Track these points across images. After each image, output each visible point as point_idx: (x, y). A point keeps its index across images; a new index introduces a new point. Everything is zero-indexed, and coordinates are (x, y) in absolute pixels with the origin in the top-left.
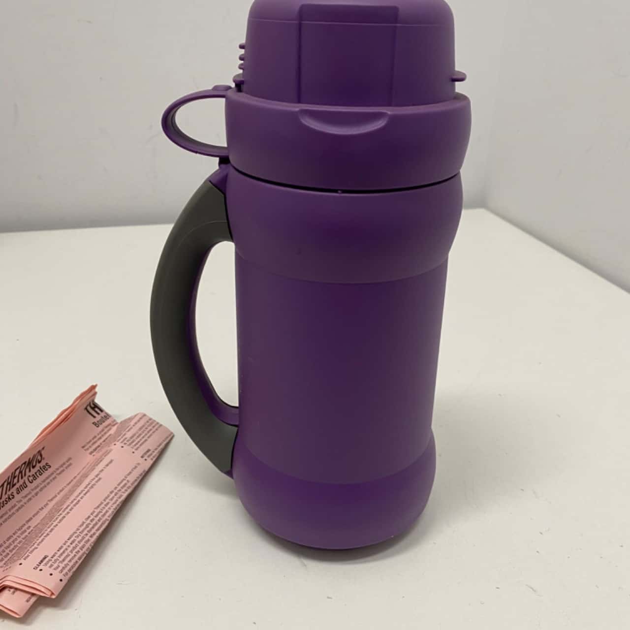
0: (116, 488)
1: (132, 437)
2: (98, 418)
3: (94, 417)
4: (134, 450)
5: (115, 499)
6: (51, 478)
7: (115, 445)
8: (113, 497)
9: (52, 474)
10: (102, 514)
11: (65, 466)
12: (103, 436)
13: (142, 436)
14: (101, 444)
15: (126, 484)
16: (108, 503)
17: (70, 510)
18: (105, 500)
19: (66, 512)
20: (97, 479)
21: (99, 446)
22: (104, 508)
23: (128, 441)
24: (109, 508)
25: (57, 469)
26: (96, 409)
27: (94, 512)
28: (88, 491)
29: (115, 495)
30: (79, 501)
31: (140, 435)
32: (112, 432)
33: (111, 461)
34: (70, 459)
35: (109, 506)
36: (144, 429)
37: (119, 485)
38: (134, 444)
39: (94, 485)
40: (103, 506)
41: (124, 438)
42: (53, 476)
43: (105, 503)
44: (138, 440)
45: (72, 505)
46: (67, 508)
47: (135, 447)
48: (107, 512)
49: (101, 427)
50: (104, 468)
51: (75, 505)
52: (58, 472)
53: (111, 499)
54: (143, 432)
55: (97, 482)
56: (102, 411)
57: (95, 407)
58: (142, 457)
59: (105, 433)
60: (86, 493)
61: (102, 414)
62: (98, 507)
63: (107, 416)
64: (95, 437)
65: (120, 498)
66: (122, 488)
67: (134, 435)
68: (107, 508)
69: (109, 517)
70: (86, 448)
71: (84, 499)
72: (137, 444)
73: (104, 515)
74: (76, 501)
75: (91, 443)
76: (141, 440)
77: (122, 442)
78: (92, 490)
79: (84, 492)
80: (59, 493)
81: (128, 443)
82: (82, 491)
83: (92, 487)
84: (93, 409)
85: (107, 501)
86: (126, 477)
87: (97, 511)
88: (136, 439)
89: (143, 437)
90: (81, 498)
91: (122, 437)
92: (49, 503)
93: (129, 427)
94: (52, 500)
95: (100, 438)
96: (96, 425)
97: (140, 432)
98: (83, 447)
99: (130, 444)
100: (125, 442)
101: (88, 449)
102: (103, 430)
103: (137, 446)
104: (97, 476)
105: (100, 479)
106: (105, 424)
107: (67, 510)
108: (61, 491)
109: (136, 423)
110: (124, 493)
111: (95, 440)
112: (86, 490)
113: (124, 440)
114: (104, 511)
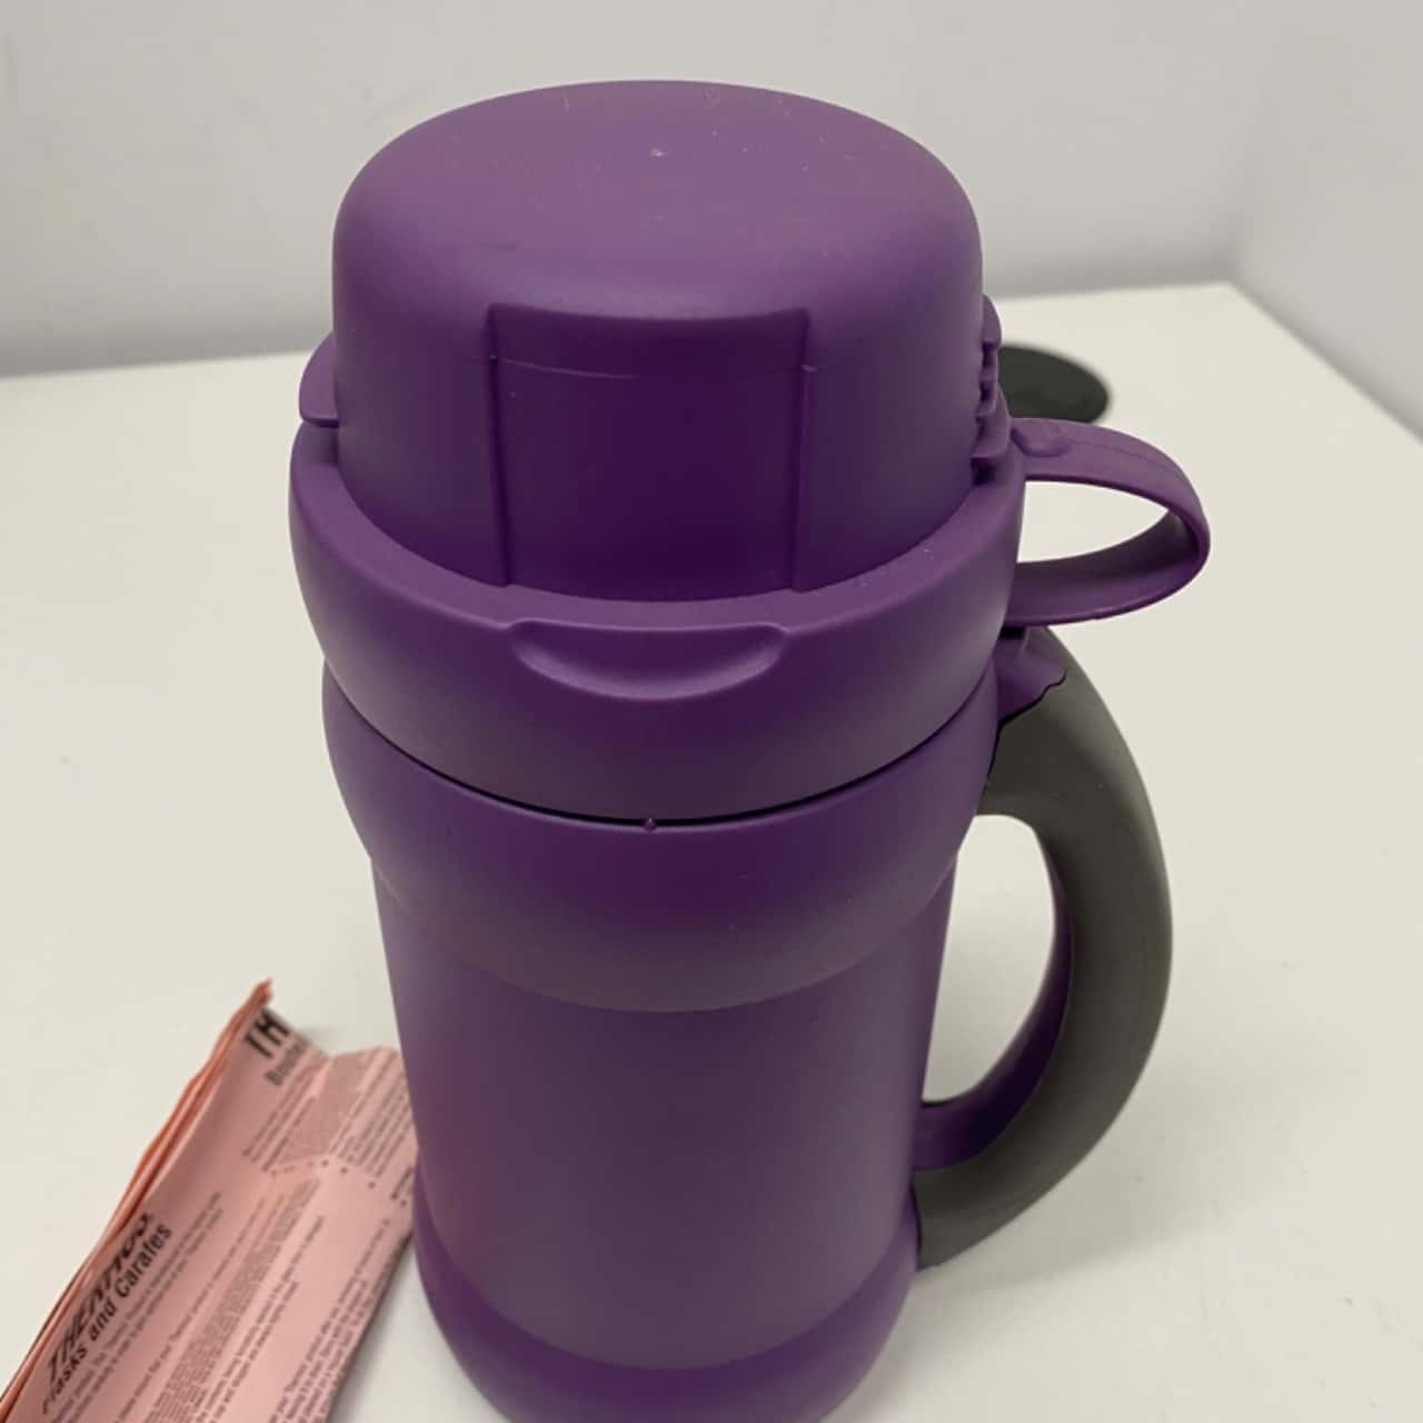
0: (334, 1313)
1: (364, 1136)
2: (279, 1054)
3: (268, 1054)
4: (371, 1178)
5: (334, 1350)
6: (173, 1268)
7: (325, 1163)
8: (330, 1344)
9: (176, 1253)
10: (304, 1405)
11: (205, 1222)
12: (293, 1106)
13: (390, 1125)
14: (290, 1132)
15: (359, 1295)
16: (318, 1367)
17: (227, 1400)
18: (309, 1357)
19: (215, 1407)
20: (287, 1286)
21: (284, 1141)
22: (308, 1383)
23: (357, 1148)
24: (323, 1383)
25: (187, 1236)
26: (273, 1031)
27: (284, 1402)
28: (267, 1333)
29: (335, 1335)
30: (246, 1366)
31: (385, 1122)
32: (315, 1090)
33: (317, 1226)
34: (215, 1197)
35: (321, 1375)
36: (392, 1102)
37: (342, 1300)
38: (371, 1156)
39: (281, 1308)
40: (306, 1377)
41: (347, 1137)
42: (178, 1260)
43: (310, 1367)
44: (382, 1138)
45: (229, 1385)
46: (216, 1394)
47: (376, 1168)
48: (316, 1396)
49: (288, 1082)
50: (304, 1247)
51: (236, 1383)
52: (189, 1244)
53: (326, 1352)
54: (392, 1111)
55: (287, 1298)
56: (285, 1031)
57: (269, 1024)
58: (395, 1196)
59: (299, 1097)
60: (263, 1339)
61: (288, 1043)
62: (295, 1383)
63: (301, 1046)
64: (273, 1116)
65: (346, 1343)
66: (351, 1308)
67: (372, 1124)
68: (316, 1382)
69: (322, 1410)
70: (254, 1153)
71: (259, 1357)
72: (378, 1155)
73: (309, 1410)
74: (238, 1369)
75: (266, 1135)
76: (387, 1139)
77: (341, 1155)
78: (277, 1326)
79: (258, 1336)
80: (195, 1309)
81: (357, 1155)
82: (253, 1331)
83: (276, 1318)
84: (264, 1029)
85: (317, 1357)
86: (358, 1271)
87: (292, 1396)
88: (378, 1136)
89: (393, 1130)
90: (252, 1357)
91: (342, 1137)
92: (171, 1343)
93: (358, 1102)
94: (179, 1333)
95: (287, 1115)
96: (274, 1078)
97: (385, 1114)
98: (247, 1153)
99: (363, 1158)
100: (351, 1152)
101: (258, 1156)
102: (291, 1091)
103: (381, 1160)
104: (286, 1277)
105: (293, 1288)
106: (296, 1071)
107: (219, 1401)
108: (200, 1300)
109: (373, 1086)
110: (355, 1323)
111: (276, 1122)
112: (263, 1327)
113: (346, 1149)
114: (310, 1395)
